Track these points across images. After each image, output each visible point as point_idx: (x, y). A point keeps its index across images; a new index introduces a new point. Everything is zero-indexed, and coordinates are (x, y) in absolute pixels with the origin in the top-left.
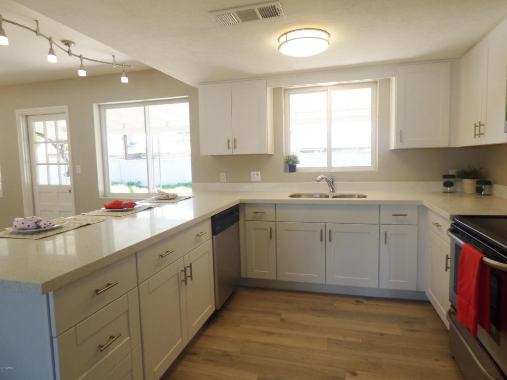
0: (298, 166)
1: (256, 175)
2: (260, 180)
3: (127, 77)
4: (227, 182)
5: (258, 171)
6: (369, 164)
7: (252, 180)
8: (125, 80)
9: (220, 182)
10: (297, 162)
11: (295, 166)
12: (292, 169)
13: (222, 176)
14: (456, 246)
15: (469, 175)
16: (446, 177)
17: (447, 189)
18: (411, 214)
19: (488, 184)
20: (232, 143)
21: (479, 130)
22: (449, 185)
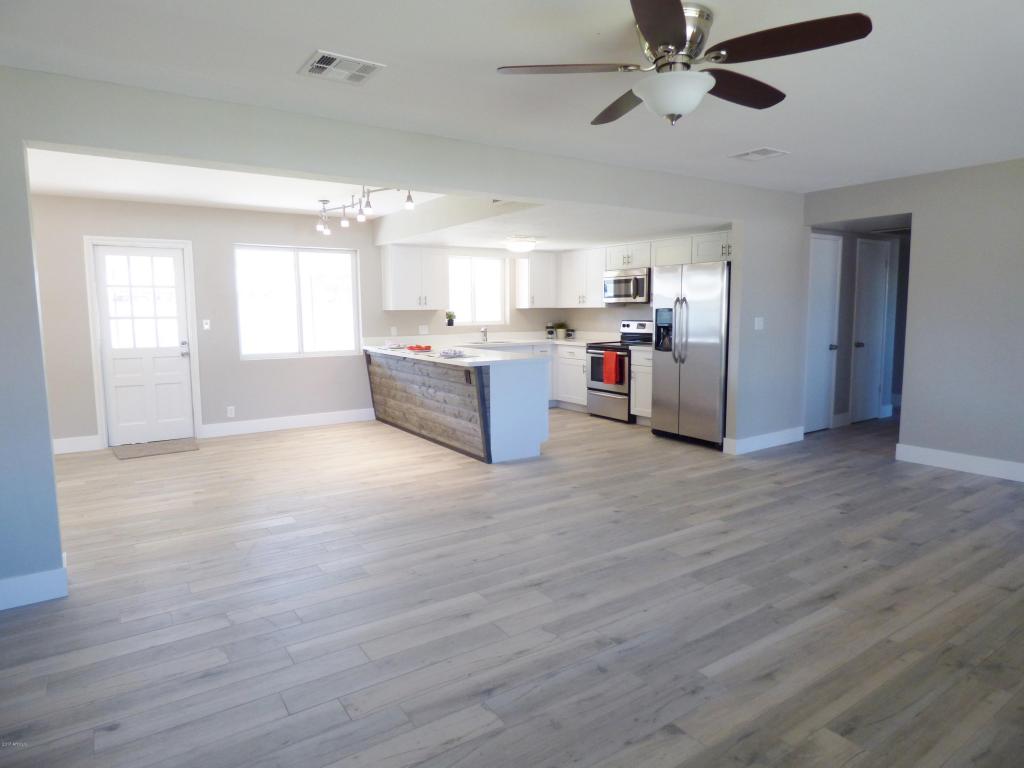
0: (455, 321)
1: (423, 328)
2: (427, 333)
4: (398, 335)
5: (426, 324)
7: (420, 334)
9: (392, 335)
10: (455, 317)
11: (453, 321)
12: (450, 323)
13: (394, 330)
14: (592, 358)
15: (561, 326)
16: (548, 328)
17: (550, 336)
18: (549, 350)
19: (573, 331)
20: (422, 300)
21: (582, 299)
22: (551, 333)
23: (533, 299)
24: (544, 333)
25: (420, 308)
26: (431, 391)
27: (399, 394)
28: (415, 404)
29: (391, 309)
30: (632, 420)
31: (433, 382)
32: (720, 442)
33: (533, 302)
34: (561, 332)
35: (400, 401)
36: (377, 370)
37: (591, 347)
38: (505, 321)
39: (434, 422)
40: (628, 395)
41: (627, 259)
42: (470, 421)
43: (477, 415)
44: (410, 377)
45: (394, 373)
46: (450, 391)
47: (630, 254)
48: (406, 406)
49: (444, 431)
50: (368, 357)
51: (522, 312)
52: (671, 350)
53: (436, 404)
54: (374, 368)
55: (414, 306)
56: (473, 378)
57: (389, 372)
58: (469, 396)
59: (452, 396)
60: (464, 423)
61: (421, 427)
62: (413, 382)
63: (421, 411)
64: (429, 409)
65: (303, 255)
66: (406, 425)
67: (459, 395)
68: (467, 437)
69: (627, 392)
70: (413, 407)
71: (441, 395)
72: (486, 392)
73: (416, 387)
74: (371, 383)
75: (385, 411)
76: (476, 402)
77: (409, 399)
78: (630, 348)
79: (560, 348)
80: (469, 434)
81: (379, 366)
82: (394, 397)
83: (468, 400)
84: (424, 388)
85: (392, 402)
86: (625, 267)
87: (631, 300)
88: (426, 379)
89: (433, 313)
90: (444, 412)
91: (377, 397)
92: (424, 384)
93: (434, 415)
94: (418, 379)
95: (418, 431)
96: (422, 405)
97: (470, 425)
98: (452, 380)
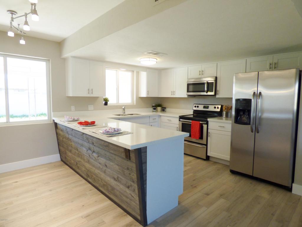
0: (108, 103)
1: (91, 107)
2: (93, 109)
3: (24, 40)
4: (76, 111)
5: (92, 105)
6: (130, 102)
7: (89, 110)
8: (22, 42)
9: (71, 111)
10: (108, 101)
11: (107, 103)
12: (106, 104)
13: (73, 108)
14: (183, 124)
15: (159, 105)
16: (153, 106)
17: (154, 110)
18: (157, 118)
19: (165, 108)
20: (90, 91)
21: (173, 93)
22: (155, 109)
23: (148, 92)
24: (151, 109)
25: (89, 95)
26: (95, 155)
27: (74, 151)
28: (84, 160)
29: (71, 96)
30: (208, 158)
31: (96, 149)
32: (290, 186)
33: (148, 94)
34: (159, 109)
35: (74, 154)
36: (61, 132)
37: (181, 117)
38: (133, 103)
39: (97, 177)
40: (207, 145)
41: (202, 73)
42: (128, 187)
43: (135, 186)
44: (80, 142)
45: (70, 137)
46: (110, 160)
47: (203, 69)
48: (78, 159)
49: (104, 185)
50: (56, 124)
51: (142, 98)
52: (249, 124)
53: (99, 165)
54: (59, 131)
55: (85, 94)
56: (132, 156)
57: (67, 135)
58: (128, 169)
59: (112, 163)
60: (122, 187)
61: (88, 176)
62: (82, 145)
63: (87, 165)
64: (94, 166)
65: (9, 59)
66: (78, 170)
67: (118, 165)
68: (124, 198)
69: (205, 143)
70: (82, 161)
71: (102, 160)
72: (144, 168)
73: (84, 149)
74: (58, 139)
75: (66, 158)
76: (134, 176)
77: (80, 155)
78: (208, 119)
79: (162, 117)
80: (127, 197)
81: (62, 130)
82: (70, 151)
83: (127, 172)
84: (89, 152)
85: (69, 154)
86: (200, 76)
87: (205, 94)
88: (91, 146)
89: (96, 98)
90: (105, 172)
91: (61, 148)
92: (90, 149)
93: (97, 171)
94: (86, 144)
95: (86, 177)
96: (88, 162)
97: (128, 191)
98: (112, 152)
